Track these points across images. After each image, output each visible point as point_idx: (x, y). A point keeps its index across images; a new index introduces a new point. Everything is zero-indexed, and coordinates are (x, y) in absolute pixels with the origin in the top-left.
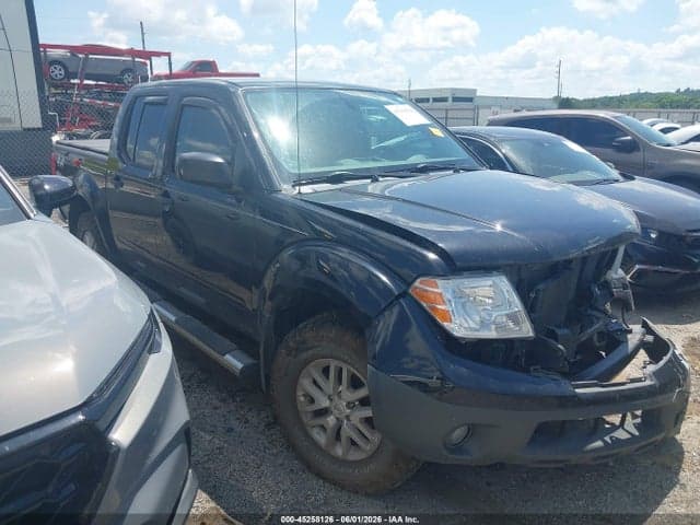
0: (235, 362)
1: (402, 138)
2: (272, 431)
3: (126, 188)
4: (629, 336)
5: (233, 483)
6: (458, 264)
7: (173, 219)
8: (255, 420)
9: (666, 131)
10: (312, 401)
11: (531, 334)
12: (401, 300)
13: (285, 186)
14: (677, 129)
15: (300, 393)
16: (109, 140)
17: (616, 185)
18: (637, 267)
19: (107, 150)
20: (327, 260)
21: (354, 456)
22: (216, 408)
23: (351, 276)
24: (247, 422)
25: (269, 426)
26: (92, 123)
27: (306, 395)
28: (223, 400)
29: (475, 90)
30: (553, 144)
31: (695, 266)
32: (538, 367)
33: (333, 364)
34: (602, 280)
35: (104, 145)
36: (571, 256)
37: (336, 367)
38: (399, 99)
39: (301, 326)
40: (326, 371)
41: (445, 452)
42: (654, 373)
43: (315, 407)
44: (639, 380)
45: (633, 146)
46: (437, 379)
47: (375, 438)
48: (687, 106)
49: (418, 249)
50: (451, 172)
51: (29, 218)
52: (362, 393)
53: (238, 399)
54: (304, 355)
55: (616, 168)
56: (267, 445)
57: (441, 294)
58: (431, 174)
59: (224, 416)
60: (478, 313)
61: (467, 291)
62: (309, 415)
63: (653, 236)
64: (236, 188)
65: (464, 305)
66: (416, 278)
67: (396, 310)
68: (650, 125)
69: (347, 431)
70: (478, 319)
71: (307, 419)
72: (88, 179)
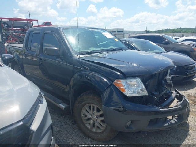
0: (62, 106)
1: (105, 42)
2: (74, 125)
3: (28, 58)
4: (172, 94)
5: (64, 140)
6: (126, 75)
7: (42, 66)
8: (69, 123)
9: (176, 39)
10: (86, 116)
11: (147, 94)
12: (111, 86)
13: (75, 55)
14: (179, 38)
15: (82, 114)
16: (23, 44)
17: (164, 53)
18: (172, 75)
19: (22, 47)
20: (88, 76)
21: (99, 131)
22: (57, 120)
23: (96, 80)
24: (67, 123)
25: (73, 124)
26: (16, 40)
27: (84, 114)
28: (59, 117)
29: (123, 29)
30: (147, 43)
31: (187, 75)
32: (150, 103)
33: (92, 105)
34: (164, 79)
35: (21, 46)
36: (156, 73)
37: (92, 106)
38: (105, 31)
39: (82, 95)
40: (90, 107)
41: (125, 129)
42: (180, 104)
43: (87, 118)
44: (177, 106)
45: (168, 43)
46: (122, 108)
47: (105, 125)
48: (180, 32)
49: (115, 72)
50: (121, 51)
51: (2, 66)
52: (101, 113)
53: (64, 117)
54: (83, 103)
55: (164, 49)
56: (73, 129)
57: (122, 84)
58: (116, 51)
59: (60, 122)
60: (132, 89)
61: (129, 83)
62: (85, 120)
63: (176, 67)
64: (61, 56)
65: (128, 87)
66: (115, 80)
67: (109, 89)
68: (172, 37)
69: (96, 124)
70: (132, 90)
71: (84, 121)
72: (17, 55)
